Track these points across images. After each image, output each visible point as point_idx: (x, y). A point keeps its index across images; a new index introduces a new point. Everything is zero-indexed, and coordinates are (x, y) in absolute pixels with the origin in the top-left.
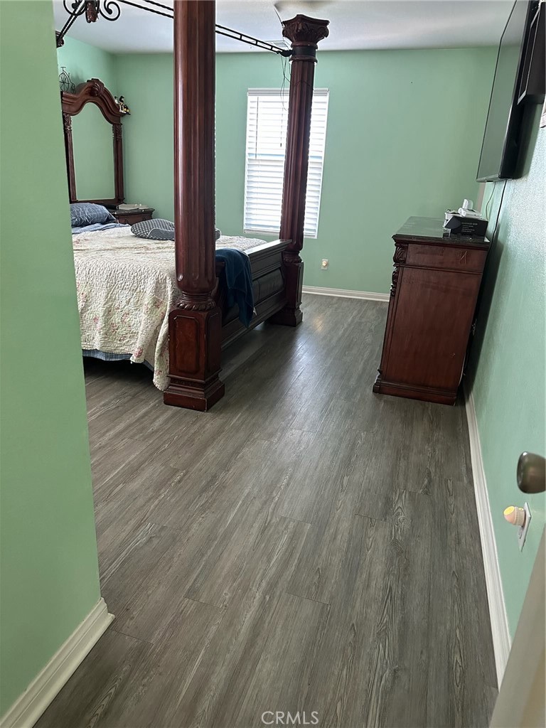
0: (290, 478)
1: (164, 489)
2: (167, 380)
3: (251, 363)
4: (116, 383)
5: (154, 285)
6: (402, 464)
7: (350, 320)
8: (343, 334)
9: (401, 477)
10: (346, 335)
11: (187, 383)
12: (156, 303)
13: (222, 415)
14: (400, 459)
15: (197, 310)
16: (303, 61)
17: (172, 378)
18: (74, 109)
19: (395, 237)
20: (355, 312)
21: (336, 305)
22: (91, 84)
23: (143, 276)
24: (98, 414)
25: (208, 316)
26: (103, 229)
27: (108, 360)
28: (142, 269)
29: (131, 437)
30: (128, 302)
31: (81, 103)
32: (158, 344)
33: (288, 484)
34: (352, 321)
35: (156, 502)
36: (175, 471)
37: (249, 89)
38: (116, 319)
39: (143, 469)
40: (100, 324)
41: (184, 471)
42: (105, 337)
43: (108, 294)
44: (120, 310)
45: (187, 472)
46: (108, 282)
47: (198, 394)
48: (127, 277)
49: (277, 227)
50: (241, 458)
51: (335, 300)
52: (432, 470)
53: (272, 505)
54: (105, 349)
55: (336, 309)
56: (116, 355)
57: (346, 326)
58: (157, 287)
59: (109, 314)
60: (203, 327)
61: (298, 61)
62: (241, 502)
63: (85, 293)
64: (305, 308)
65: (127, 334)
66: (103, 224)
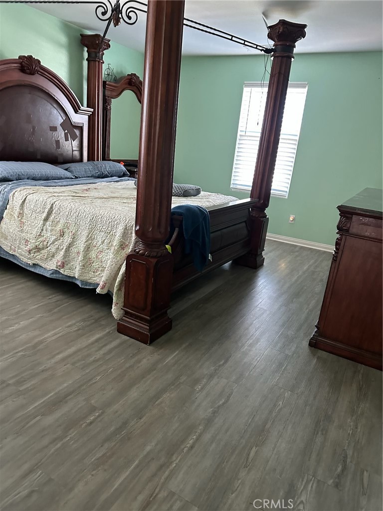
0: (197, 439)
1: (72, 430)
2: (122, 312)
3: (207, 299)
4: (89, 306)
5: (123, 230)
6: (319, 439)
7: (305, 268)
8: (296, 281)
9: (314, 456)
10: (298, 283)
11: (137, 317)
12: (122, 246)
13: (161, 351)
14: (318, 433)
15: (149, 256)
16: (283, 57)
17: (125, 311)
18: (115, 94)
19: (339, 208)
20: (312, 261)
21: (297, 254)
22: (130, 77)
23: (116, 222)
24: (60, 334)
25: (157, 263)
26: (117, 181)
27: (83, 287)
28: (116, 217)
29: (73, 364)
30: (103, 242)
31: (121, 90)
32: (118, 280)
33: (192, 447)
34: (308, 269)
35: (59, 445)
36: (93, 409)
37: (245, 82)
38: (93, 254)
39: (66, 402)
40: (80, 258)
41: (100, 411)
42: (83, 269)
43: (89, 234)
44: (96, 248)
45: (103, 413)
46: (90, 224)
47: (144, 328)
48: (105, 222)
49: (249, 186)
50: (158, 405)
51: (297, 249)
52: (350, 453)
53: (167, 473)
54: (82, 278)
55: (297, 256)
56: (91, 284)
57: (300, 273)
58: (125, 233)
59: (88, 250)
60: (152, 271)
61: (278, 57)
62: (137, 462)
63: (73, 231)
64: (268, 254)
65: (99, 268)
66: (119, 177)
